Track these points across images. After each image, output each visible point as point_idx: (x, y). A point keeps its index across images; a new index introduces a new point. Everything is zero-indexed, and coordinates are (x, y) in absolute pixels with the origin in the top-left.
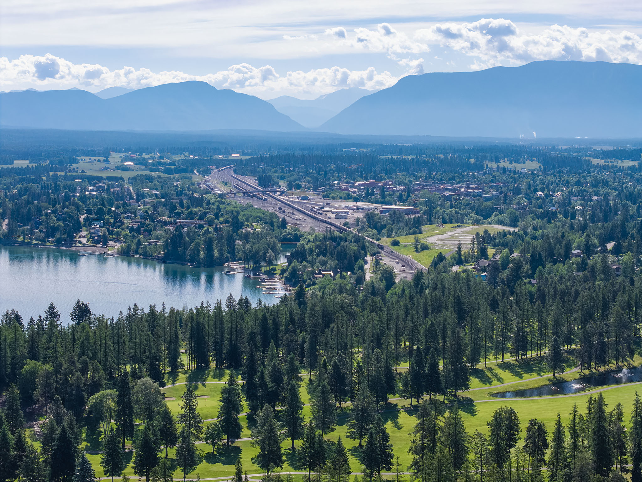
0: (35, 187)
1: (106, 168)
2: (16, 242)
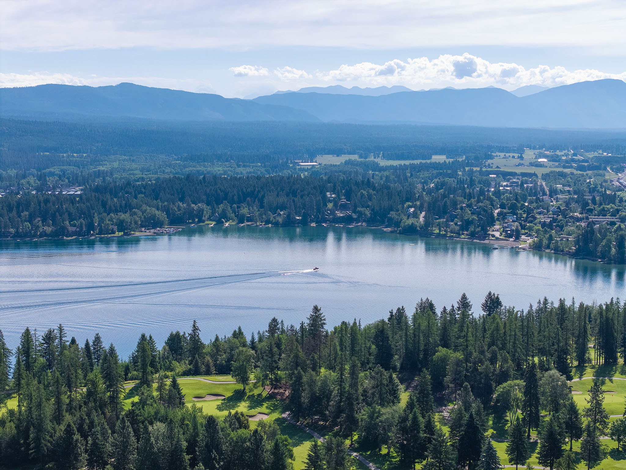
0: (452, 182)
1: (520, 165)
2: (432, 234)
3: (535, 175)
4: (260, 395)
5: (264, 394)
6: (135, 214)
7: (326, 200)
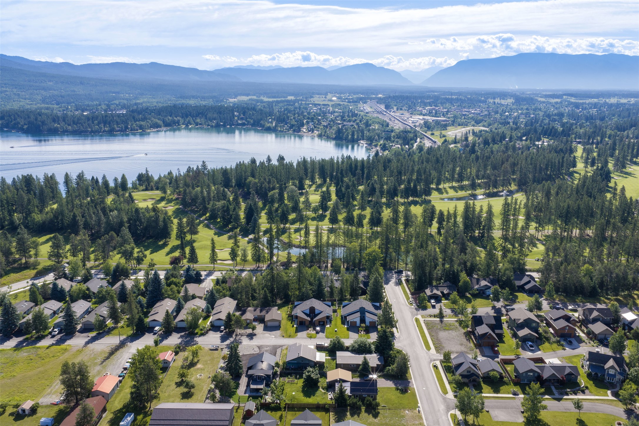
0: (291, 108)
1: (324, 100)
2: (277, 130)
3: (329, 105)
4: (172, 198)
5: (174, 198)
6: (148, 122)
7: (234, 116)
